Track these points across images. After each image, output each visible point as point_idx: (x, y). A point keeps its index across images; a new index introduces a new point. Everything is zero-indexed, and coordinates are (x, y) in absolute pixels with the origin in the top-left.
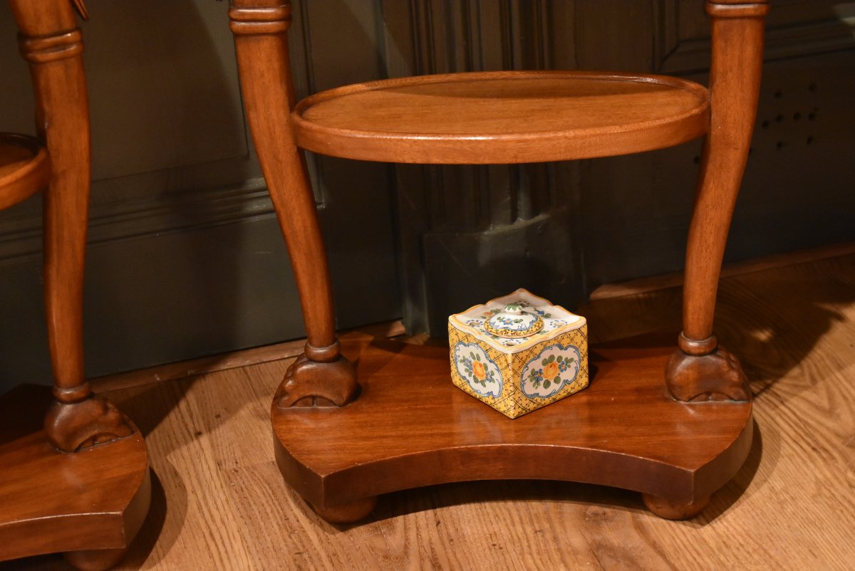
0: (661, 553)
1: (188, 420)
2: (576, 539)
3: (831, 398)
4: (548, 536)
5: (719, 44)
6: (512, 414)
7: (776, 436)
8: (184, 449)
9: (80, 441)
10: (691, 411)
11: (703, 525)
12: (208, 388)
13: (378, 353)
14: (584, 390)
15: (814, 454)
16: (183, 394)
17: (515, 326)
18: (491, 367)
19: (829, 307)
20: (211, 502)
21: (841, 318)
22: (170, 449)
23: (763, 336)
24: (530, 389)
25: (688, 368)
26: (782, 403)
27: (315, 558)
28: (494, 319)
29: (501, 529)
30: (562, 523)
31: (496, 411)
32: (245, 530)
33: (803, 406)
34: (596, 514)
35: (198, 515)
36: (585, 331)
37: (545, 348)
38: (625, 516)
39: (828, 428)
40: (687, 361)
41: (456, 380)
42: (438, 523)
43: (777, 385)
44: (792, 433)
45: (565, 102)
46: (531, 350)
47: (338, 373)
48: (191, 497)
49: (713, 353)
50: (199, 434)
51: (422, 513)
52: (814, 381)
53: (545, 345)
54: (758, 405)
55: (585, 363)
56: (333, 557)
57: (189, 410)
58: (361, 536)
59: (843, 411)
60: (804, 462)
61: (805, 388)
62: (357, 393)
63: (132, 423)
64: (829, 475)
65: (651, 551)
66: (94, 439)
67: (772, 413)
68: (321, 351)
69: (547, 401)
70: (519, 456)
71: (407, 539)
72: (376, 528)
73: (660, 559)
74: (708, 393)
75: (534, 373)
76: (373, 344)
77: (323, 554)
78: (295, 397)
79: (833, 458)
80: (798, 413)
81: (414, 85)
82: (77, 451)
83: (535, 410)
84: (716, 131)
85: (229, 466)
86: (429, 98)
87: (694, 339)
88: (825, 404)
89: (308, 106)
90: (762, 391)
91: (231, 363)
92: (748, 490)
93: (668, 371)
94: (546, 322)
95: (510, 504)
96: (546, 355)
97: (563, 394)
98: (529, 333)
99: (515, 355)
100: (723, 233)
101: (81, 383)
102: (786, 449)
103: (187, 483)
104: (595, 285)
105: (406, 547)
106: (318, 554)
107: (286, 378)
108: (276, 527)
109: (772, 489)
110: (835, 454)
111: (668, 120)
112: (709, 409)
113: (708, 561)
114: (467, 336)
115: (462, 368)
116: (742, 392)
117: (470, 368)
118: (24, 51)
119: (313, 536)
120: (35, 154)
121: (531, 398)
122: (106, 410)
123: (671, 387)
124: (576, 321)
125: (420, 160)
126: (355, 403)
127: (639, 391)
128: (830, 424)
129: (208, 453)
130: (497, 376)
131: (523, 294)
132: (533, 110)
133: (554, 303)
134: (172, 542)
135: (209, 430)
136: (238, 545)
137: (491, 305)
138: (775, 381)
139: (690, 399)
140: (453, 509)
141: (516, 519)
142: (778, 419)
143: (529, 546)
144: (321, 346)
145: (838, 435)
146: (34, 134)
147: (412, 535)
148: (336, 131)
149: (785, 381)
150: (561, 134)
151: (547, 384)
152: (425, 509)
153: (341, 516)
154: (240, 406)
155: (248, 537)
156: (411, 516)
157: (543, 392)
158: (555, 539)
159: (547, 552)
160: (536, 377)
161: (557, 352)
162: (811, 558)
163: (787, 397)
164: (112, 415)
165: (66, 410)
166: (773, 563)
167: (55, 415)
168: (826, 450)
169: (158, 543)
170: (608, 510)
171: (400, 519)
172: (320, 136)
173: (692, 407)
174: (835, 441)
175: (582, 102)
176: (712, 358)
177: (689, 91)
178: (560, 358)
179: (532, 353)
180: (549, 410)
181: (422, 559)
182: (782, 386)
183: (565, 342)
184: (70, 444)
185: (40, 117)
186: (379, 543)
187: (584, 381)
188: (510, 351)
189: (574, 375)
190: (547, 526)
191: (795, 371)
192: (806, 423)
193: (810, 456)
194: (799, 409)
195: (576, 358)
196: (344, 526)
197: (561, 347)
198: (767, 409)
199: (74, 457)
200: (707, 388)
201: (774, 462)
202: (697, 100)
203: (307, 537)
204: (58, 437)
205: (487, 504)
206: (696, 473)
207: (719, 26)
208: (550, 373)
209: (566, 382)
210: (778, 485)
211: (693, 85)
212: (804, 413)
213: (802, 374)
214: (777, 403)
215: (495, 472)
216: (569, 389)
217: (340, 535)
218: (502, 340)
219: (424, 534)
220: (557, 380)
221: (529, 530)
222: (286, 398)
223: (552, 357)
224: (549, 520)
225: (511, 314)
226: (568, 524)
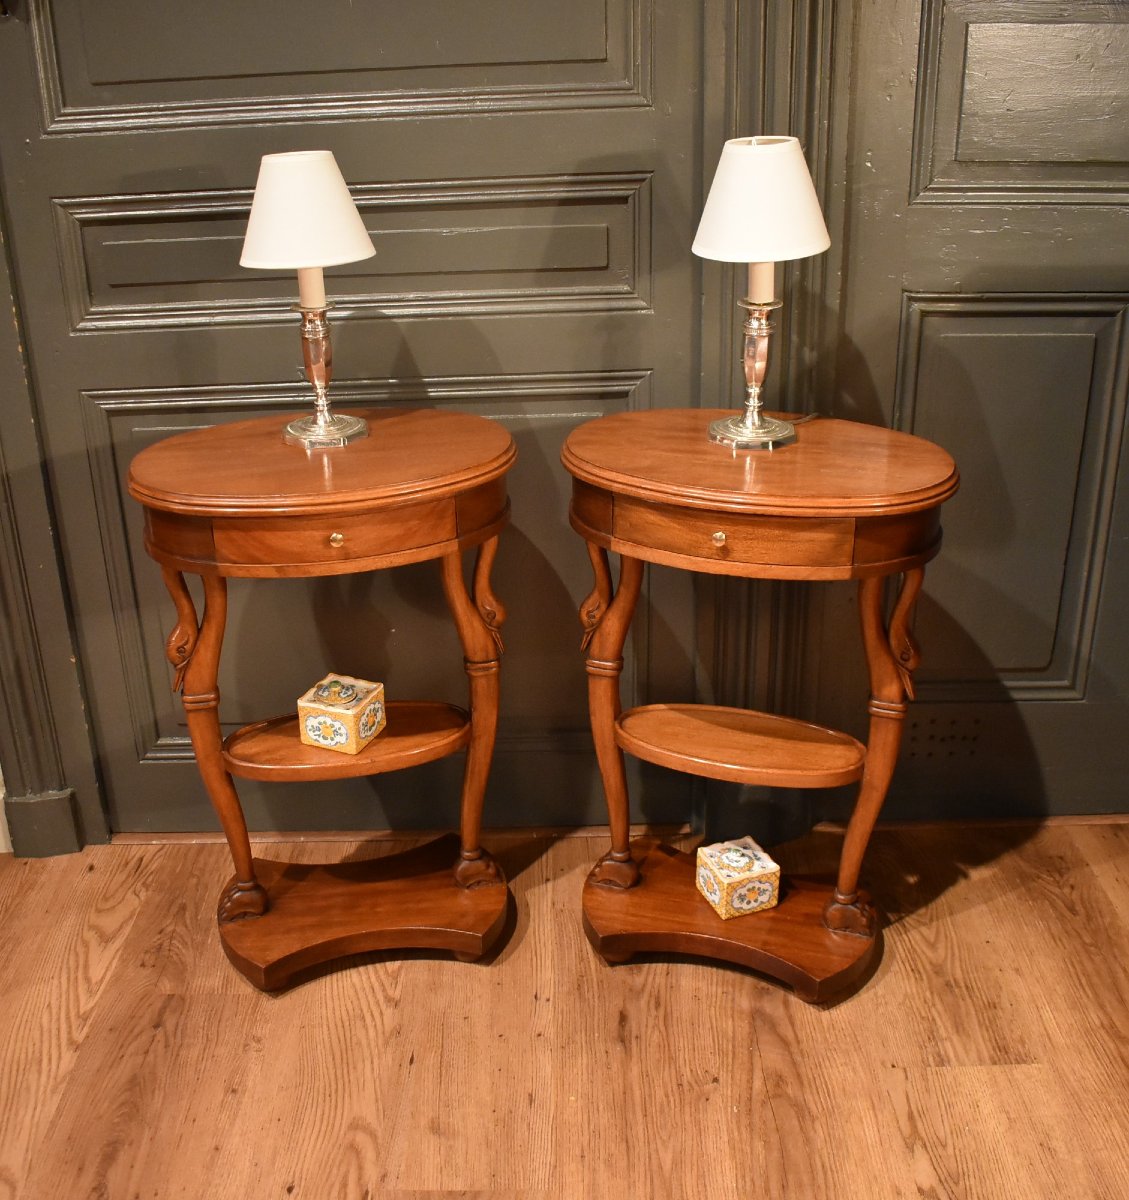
0: (793, 1024)
1: (544, 869)
2: (745, 1003)
3: (938, 933)
4: (730, 997)
5: (873, 730)
6: (724, 917)
7: (893, 956)
8: (537, 888)
9: (471, 882)
10: (835, 937)
11: (824, 1009)
12: (561, 848)
13: (660, 855)
14: (774, 908)
15: (911, 974)
16: (546, 850)
17: (734, 864)
18: (716, 887)
19: (962, 867)
20: (541, 930)
21: (966, 876)
22: (529, 886)
23: (912, 880)
24: (737, 904)
25: (836, 910)
26: (906, 933)
27: (590, 981)
28: (724, 857)
29: (702, 985)
30: (740, 990)
31: (716, 912)
32: (556, 953)
33: (918, 937)
34: (763, 988)
35: (532, 937)
36: (778, 874)
37: (750, 882)
38: (781, 993)
39: (927, 957)
40: (837, 906)
41: (698, 885)
42: (668, 974)
43: (907, 919)
44: (903, 955)
45: (778, 742)
46: (740, 882)
47: (626, 869)
48: (531, 923)
49: (852, 904)
50: (548, 880)
51: (660, 965)
52: (931, 920)
53: (750, 880)
54: (890, 931)
55: (776, 893)
56: (600, 982)
57: (547, 862)
58: (621, 971)
59: (941, 947)
60: (903, 979)
61: (925, 924)
62: (637, 882)
63: (504, 876)
64: (914, 990)
65: (787, 1021)
66: (479, 882)
67: (897, 939)
68: (618, 855)
69: (748, 912)
70: (722, 946)
71: (646, 980)
72: (631, 969)
73: (790, 1028)
74: (847, 928)
75: (740, 895)
76: (660, 848)
77: (595, 980)
78: (600, 879)
79: (922, 979)
80: (913, 942)
81: (694, 710)
82: (468, 887)
83: (739, 916)
84: (866, 778)
85: (559, 906)
86: (702, 723)
87: (842, 894)
88: (932, 940)
89: (628, 716)
90: (897, 921)
91: (582, 834)
92: (861, 992)
93: (825, 909)
94: (756, 863)
95: (714, 969)
96: (750, 886)
97: (759, 909)
98: (742, 870)
99: (729, 884)
100: (866, 837)
101: (476, 850)
102: (895, 967)
103: (532, 913)
104: (818, 821)
105: (644, 985)
106: (592, 980)
107: (595, 867)
108: (574, 955)
109: (876, 994)
110: (925, 977)
111: (832, 771)
112: (845, 937)
113: (818, 1035)
114: (706, 863)
115: (701, 880)
116: (868, 931)
117: (705, 882)
118: (466, 669)
119: (593, 967)
120: (465, 724)
121: (737, 909)
122: (488, 866)
123: (825, 919)
124: (773, 867)
125: (680, 769)
126: (635, 889)
127: (807, 915)
128: (929, 953)
129: (550, 894)
130: (718, 893)
131: (749, 840)
132: (757, 746)
133: (765, 851)
134: (512, 952)
135: (555, 879)
136: (549, 962)
137: (727, 844)
138: (907, 915)
139: (835, 929)
140: (679, 965)
141: (715, 980)
142: (898, 943)
143: (716, 1002)
144: (618, 853)
145: (931, 963)
146: (467, 710)
147: (650, 979)
148: (635, 741)
149: (914, 916)
150: (764, 770)
151: (749, 903)
152: (663, 962)
153: (611, 958)
154: (577, 866)
155: (556, 957)
156: (654, 965)
157: (745, 906)
158: (733, 1000)
159: (725, 1008)
160: (742, 898)
161: (757, 885)
162: (881, 1047)
163: (910, 928)
164: (491, 871)
165: (464, 864)
166: (857, 1046)
167: (460, 864)
168: (919, 972)
169: (504, 951)
170: (771, 987)
171: (647, 965)
172: (627, 742)
173: (835, 933)
174: (928, 967)
175: (789, 744)
176: (850, 907)
177: (857, 748)
178: (759, 889)
179: (741, 884)
180: (748, 918)
181: (651, 996)
182: (909, 920)
183: (763, 880)
184: (466, 882)
185: (471, 704)
186: (629, 979)
187: (774, 902)
188: (726, 881)
189: (768, 897)
190: (730, 989)
191: (922, 911)
192: (915, 950)
193: (908, 975)
194: (914, 939)
195: (770, 889)
196: (612, 964)
197: (760, 882)
198: (895, 935)
199: (466, 891)
200: (846, 925)
201: (883, 975)
202: (859, 756)
203: (589, 966)
204: (459, 879)
205: (700, 967)
206: (820, 983)
207: (874, 720)
208: (751, 896)
209: (762, 903)
210: (880, 993)
211: (860, 745)
212: (916, 942)
213: (926, 914)
214: (903, 932)
215: (706, 952)
216: (763, 906)
217: (608, 968)
218: (725, 872)
219: (657, 980)
220: (756, 901)
221: (720, 991)
222: (594, 878)
223: (754, 887)
224: (733, 986)
225: (733, 856)
226: (744, 992)
